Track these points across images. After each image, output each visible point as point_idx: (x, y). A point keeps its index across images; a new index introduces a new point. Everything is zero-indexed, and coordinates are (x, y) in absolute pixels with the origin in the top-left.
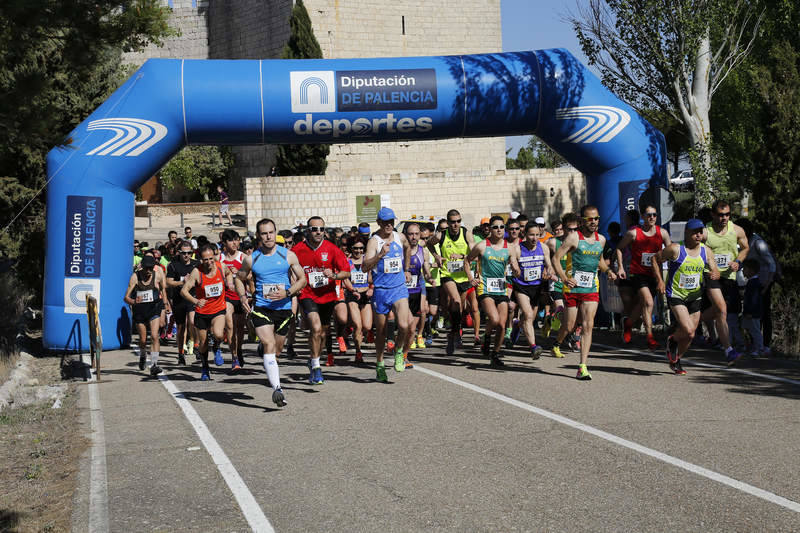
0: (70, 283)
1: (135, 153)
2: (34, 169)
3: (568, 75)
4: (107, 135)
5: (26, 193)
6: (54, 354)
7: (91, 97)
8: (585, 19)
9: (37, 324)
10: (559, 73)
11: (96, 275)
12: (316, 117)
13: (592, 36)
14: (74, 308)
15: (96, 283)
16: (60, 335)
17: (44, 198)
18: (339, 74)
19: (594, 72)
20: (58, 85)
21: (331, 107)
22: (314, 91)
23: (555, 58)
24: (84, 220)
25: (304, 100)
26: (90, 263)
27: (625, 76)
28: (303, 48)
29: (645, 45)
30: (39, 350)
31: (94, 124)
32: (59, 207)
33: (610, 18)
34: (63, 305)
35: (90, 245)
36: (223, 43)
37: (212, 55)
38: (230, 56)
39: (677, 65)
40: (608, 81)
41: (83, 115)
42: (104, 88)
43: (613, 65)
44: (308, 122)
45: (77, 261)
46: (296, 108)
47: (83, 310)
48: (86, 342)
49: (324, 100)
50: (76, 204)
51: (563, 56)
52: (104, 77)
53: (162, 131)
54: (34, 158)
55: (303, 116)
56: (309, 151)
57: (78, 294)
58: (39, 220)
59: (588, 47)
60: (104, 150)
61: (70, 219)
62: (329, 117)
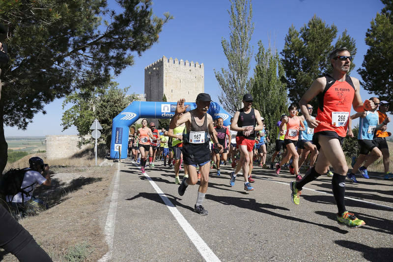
0: (116, 145)
1: (130, 119)
2: (110, 123)
3: (217, 107)
4: (125, 115)
5: (109, 127)
6: (112, 159)
7: (122, 109)
8: (220, 96)
9: (109, 155)
10: (215, 107)
11: (121, 144)
12: (166, 113)
13: (221, 99)
14: (116, 150)
15: (121, 145)
16: (113, 155)
17: (111, 128)
18: (171, 105)
19: (222, 106)
20: (116, 106)
21: (169, 111)
22: (166, 108)
23: (214, 104)
24: (119, 132)
25: (164, 110)
26: (120, 141)
27: (228, 107)
28: (164, 100)
29: (231, 100)
30: (109, 159)
31: (122, 113)
32: (114, 130)
33: (225, 95)
34: (114, 149)
35: (120, 137)
36: (149, 98)
37: (147, 100)
38: (150, 101)
39: (238, 105)
40: (225, 108)
41: (120, 112)
42: (125, 107)
43: (225, 104)
44: (165, 114)
45: (117, 140)
46: (162, 111)
47: (118, 150)
48: (118, 157)
49: (168, 110)
50: (118, 129)
51: (216, 104)
52: (125, 105)
53: (135, 115)
54: (110, 120)
55: (164, 113)
56: (165, 125)
57: (116, 147)
58: (110, 133)
59: (221, 101)
60: (124, 118)
61: (116, 132)
62: (169, 113)
